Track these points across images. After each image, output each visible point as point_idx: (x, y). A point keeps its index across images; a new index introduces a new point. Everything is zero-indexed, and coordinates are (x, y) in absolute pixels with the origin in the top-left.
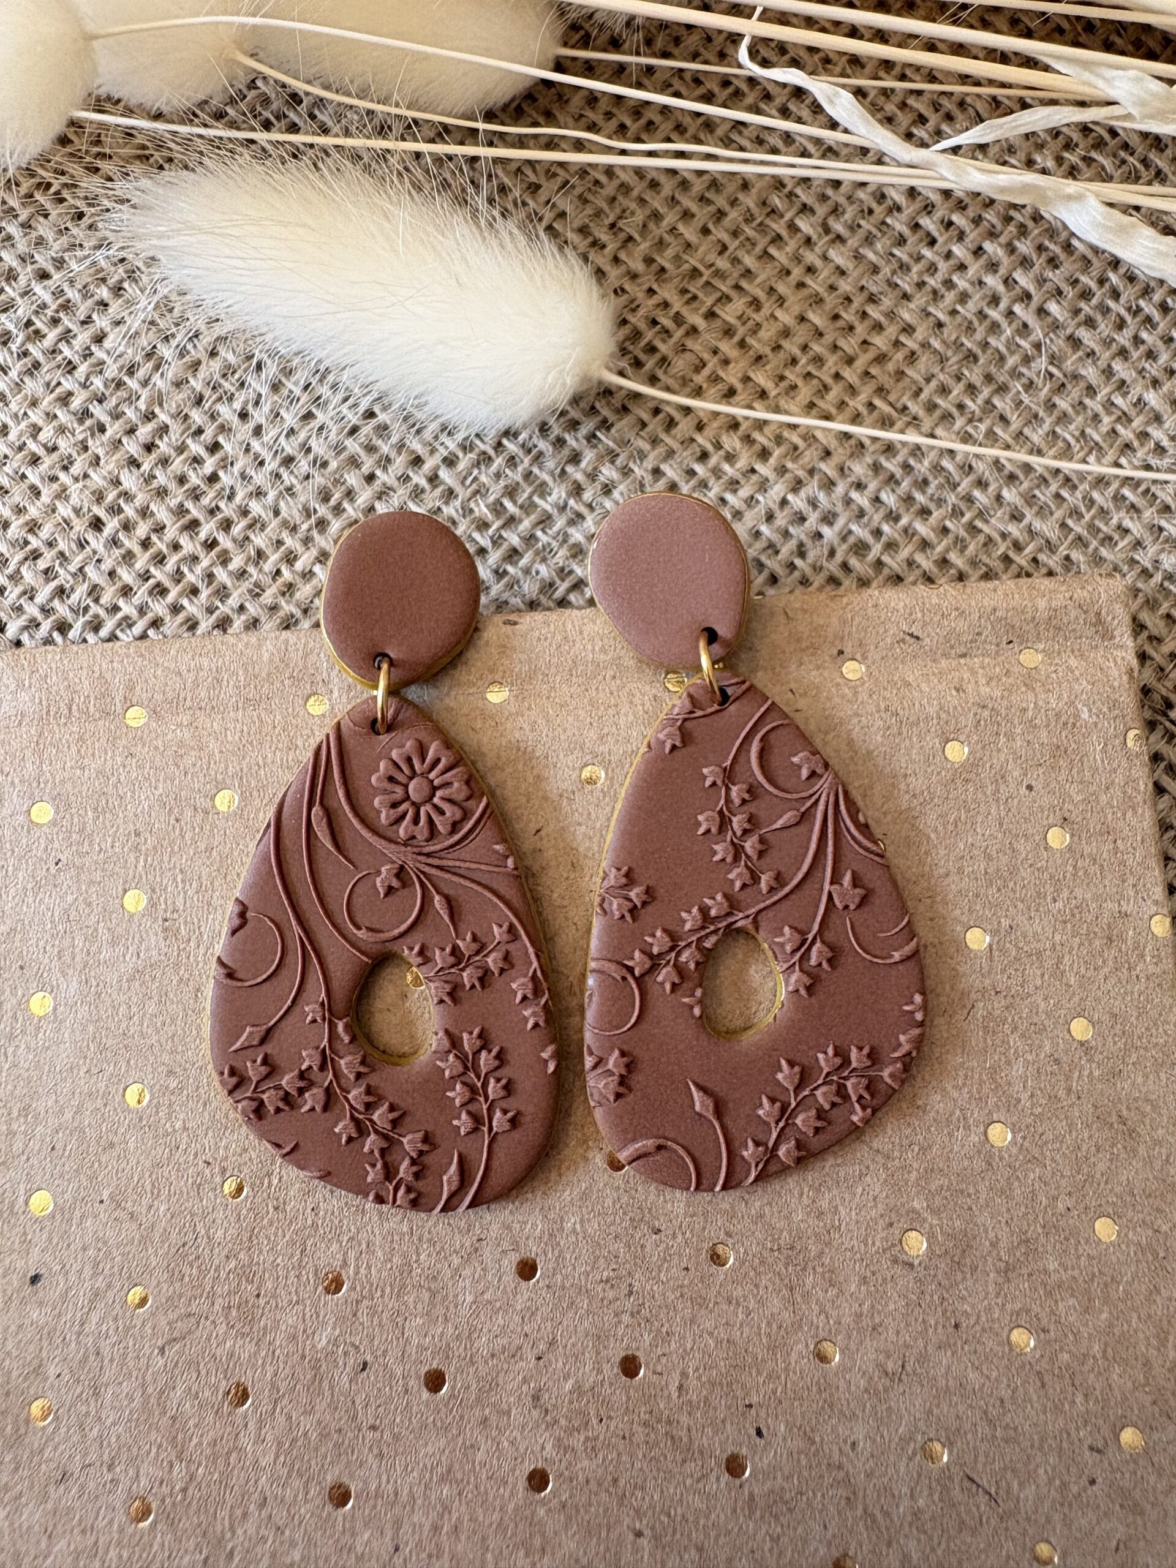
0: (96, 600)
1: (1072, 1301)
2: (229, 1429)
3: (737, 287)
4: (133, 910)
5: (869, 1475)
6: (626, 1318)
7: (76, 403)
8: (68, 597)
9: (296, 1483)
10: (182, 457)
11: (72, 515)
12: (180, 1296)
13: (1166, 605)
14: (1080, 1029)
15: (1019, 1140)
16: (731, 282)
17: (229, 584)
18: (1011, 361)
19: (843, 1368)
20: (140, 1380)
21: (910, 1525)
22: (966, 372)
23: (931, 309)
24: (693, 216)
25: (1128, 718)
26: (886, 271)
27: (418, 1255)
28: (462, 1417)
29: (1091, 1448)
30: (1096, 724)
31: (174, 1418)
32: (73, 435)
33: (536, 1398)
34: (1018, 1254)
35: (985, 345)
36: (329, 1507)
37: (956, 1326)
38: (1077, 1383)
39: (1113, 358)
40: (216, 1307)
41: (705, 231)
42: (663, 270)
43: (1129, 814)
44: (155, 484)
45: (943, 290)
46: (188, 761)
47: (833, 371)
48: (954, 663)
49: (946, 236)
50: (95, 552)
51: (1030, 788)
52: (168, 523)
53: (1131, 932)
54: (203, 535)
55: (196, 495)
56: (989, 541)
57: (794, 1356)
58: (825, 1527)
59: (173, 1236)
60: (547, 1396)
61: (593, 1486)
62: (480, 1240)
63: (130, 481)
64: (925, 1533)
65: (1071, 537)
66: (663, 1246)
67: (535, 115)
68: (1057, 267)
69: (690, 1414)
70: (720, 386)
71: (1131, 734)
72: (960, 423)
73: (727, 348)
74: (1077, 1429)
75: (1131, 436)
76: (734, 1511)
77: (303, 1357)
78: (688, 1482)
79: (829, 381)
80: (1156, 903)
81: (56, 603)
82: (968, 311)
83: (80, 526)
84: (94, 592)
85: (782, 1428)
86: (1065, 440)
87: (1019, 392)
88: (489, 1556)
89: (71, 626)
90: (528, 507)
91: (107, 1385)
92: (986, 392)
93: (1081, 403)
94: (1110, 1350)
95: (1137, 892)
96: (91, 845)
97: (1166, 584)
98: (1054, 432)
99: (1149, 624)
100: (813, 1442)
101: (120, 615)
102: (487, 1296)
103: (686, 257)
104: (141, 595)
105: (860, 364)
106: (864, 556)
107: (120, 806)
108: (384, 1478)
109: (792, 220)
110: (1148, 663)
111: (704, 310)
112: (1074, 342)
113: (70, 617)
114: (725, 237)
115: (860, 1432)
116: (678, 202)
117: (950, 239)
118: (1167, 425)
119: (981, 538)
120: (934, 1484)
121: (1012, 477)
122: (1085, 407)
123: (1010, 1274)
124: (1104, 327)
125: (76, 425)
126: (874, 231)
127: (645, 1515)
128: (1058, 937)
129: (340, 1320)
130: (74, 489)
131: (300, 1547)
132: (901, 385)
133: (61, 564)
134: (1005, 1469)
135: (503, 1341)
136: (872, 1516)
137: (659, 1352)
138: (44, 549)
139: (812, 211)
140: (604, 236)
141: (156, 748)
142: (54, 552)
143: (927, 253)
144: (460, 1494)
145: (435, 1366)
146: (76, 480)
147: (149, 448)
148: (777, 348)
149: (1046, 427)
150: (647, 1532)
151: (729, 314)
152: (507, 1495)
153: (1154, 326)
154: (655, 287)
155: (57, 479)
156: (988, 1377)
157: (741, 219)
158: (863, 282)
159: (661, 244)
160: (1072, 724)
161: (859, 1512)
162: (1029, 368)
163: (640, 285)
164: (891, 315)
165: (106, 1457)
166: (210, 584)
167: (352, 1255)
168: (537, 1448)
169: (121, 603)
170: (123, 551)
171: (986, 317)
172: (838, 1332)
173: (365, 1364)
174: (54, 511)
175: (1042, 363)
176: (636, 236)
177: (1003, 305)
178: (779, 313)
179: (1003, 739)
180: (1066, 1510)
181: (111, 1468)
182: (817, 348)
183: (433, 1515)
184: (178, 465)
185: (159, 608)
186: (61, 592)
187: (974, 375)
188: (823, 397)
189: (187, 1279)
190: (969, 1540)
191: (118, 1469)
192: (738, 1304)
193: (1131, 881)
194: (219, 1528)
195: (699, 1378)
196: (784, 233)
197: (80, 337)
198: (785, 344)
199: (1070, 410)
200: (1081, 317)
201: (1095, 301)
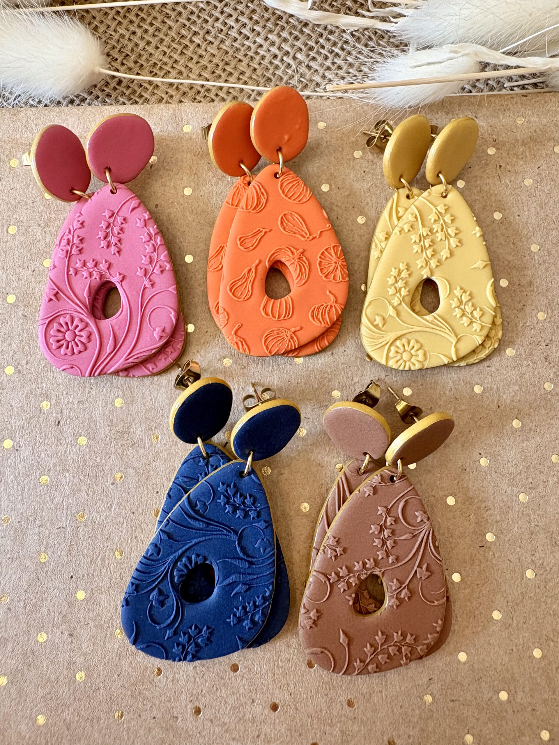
3: (173, 67)
16: (169, 65)
18: (285, 79)
23: (251, 64)
24: (151, 42)
26: (231, 52)
35: (274, 74)
39: (325, 71)
41: (157, 48)
42: (142, 65)
45: (254, 56)
49: (253, 34)
68: (298, 40)
73: (172, 91)
79: (214, 97)
82: (266, 62)
103: (150, 59)
105: (225, 89)
109: (191, 38)
112: (309, 67)
114: (165, 49)
116: (144, 38)
117: (255, 35)
124: (320, 59)
126: (224, 37)
132: (242, 94)
139: (199, 34)
140: (116, 56)
143: (247, 43)
148: (192, 88)
151: (171, 78)
153: (339, 57)
154: (140, 72)
157: (170, 41)
158: (223, 58)
159: (140, 56)
162: (293, 80)
163: (133, 72)
164: (235, 68)
171: (273, 63)
175: (297, 77)
176: (130, 54)
177: (279, 58)
178: (190, 75)
182: (207, 86)
196: (188, 44)
200: (310, 57)
201: (315, 50)
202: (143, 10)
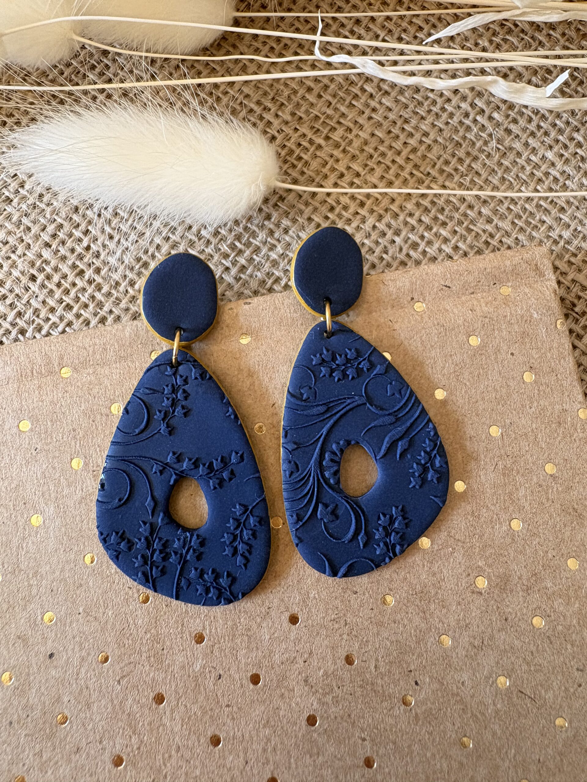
0: (38, 316)
1: (560, 600)
2: (157, 716)
4: (76, 468)
5: (472, 697)
6: (345, 637)
7: (15, 219)
8: (24, 316)
9: (193, 737)
10: (71, 239)
11: (20, 275)
12: (125, 654)
13: (567, 256)
14: (550, 469)
15: (526, 526)
16: (335, 120)
17: (103, 300)
18: (478, 144)
19: (454, 648)
20: (110, 697)
21: (495, 717)
22: (457, 152)
23: (436, 123)
24: (313, 89)
25: (556, 314)
26: (412, 106)
27: (240, 619)
28: (271, 695)
29: (578, 669)
30: (541, 319)
31: (129, 715)
32: (15, 235)
33: (306, 681)
34: (532, 581)
35: (464, 138)
36: (211, 747)
37: (506, 620)
38: (567, 639)
39: (528, 137)
40: (143, 658)
41: (320, 96)
42: (301, 118)
43: (562, 361)
44: (59, 254)
45: (441, 113)
46: (95, 391)
47: (391, 159)
48: (469, 297)
50: (34, 293)
51: (512, 354)
52: (69, 273)
53: (569, 419)
54: (87, 277)
55: (80, 257)
56: (477, 235)
57: (429, 644)
58: (454, 724)
59: (117, 626)
60: (311, 679)
61: (339, 719)
62: (269, 608)
63: (47, 254)
64: (502, 721)
65: (517, 228)
66: (359, 599)
67: (227, 47)
69: (382, 679)
70: (336, 173)
71: (559, 322)
72: (456, 178)
73: (337, 153)
74: (570, 662)
75: (541, 175)
76: (409, 722)
77: (189, 676)
78: (385, 711)
79: (390, 164)
80: (580, 403)
81: (18, 320)
82: (454, 121)
83: (24, 280)
84: (36, 312)
85: (428, 680)
86: (509, 180)
87: (484, 159)
88: (292, 760)
89: (27, 331)
90: (248, 244)
91: (94, 703)
92: (468, 161)
93: (515, 161)
94: (581, 622)
95: (570, 399)
96: (52, 438)
97: (566, 246)
98: (503, 177)
99: (560, 266)
100: (443, 684)
101: (51, 322)
102: (276, 635)
103: (311, 110)
104: (60, 311)
105: (404, 154)
106: (417, 249)
107: (64, 417)
108: (236, 729)
109: (362, 86)
110: (562, 285)
111: (323, 135)
112: (508, 131)
113: (25, 326)
114: (330, 98)
115: (465, 677)
116: (304, 83)
118: (558, 168)
119: (473, 234)
120: (504, 697)
121: (485, 202)
122: (517, 163)
123: (529, 591)
124: (522, 122)
125: (16, 230)
126: (403, 87)
127: (366, 730)
128: (534, 426)
129: (206, 655)
130: (19, 262)
131: (199, 768)
132: (425, 162)
133: (18, 300)
134: (537, 685)
135: (286, 656)
136: (476, 716)
137: (363, 651)
138: (8, 294)
139: (371, 80)
140: (269, 105)
141: (78, 386)
142: (13, 295)
143: (431, 95)
144: (274, 732)
145: (254, 672)
146: (20, 257)
147: (54, 236)
148: (363, 150)
149: (499, 175)
150: (368, 738)
151: (336, 136)
152: (297, 730)
153: (547, 119)
154: (298, 127)
155: (10, 258)
156: (524, 642)
157: (336, 88)
158: (401, 113)
159: (298, 106)
160: (530, 321)
161: (469, 715)
162: (488, 147)
163: (290, 127)
164: (416, 128)
165: (98, 738)
166: (93, 301)
167: (207, 623)
168: (309, 705)
169: (50, 316)
170: (48, 290)
171: (463, 124)
172: (449, 630)
173: (220, 675)
174: (10, 274)
175: (494, 143)
176: (285, 102)
177: (471, 117)
178: (361, 133)
179: (497, 332)
180: (569, 701)
181: (101, 742)
182: (381, 148)
183: (262, 744)
184: (69, 243)
185: (70, 316)
186: (20, 314)
187: (461, 153)
188: (387, 172)
189: (127, 646)
190: (524, 721)
191: (104, 743)
192: (399, 622)
193: (567, 394)
194: (158, 764)
195: (384, 661)
196: (359, 93)
197: (12, 185)
198: (366, 148)
199: (510, 166)
200: (510, 119)
201: (516, 110)
202: (304, 46)
